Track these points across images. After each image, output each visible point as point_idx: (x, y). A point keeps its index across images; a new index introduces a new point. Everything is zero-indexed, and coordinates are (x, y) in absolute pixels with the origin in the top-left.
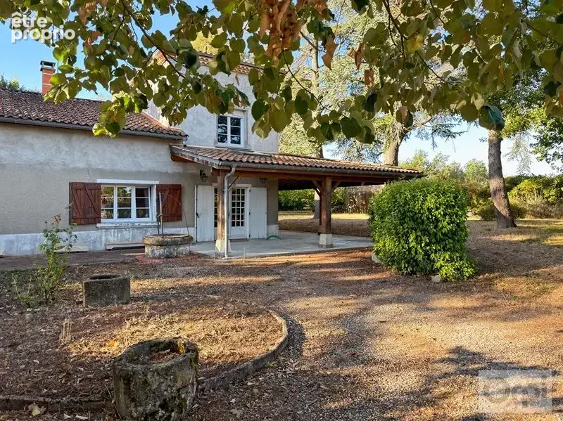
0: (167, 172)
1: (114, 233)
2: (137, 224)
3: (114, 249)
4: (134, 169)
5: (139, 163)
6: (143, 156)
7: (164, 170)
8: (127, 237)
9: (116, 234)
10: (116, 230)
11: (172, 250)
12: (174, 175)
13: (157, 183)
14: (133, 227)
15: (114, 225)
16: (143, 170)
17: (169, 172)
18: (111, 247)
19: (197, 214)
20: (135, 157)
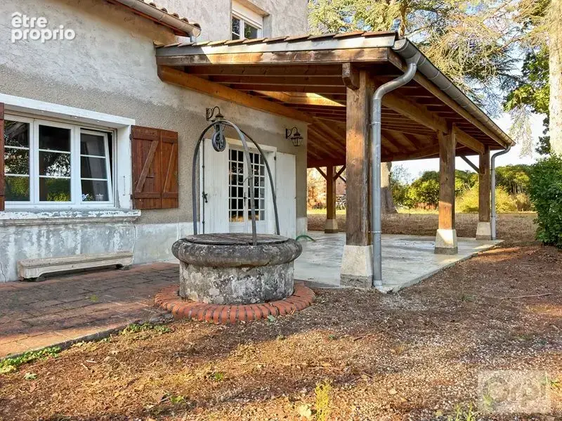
0: (150, 103)
1: (39, 236)
2: (94, 214)
3: (46, 276)
4: (85, 83)
5: (96, 72)
6: (105, 56)
7: (146, 96)
8: (70, 244)
9: (44, 239)
10: (44, 229)
11: (276, 276)
12: (163, 109)
13: (132, 122)
14: (86, 220)
15: (40, 216)
16: (104, 89)
17: (155, 102)
18: (37, 273)
19: (205, 196)
20: (87, 54)
